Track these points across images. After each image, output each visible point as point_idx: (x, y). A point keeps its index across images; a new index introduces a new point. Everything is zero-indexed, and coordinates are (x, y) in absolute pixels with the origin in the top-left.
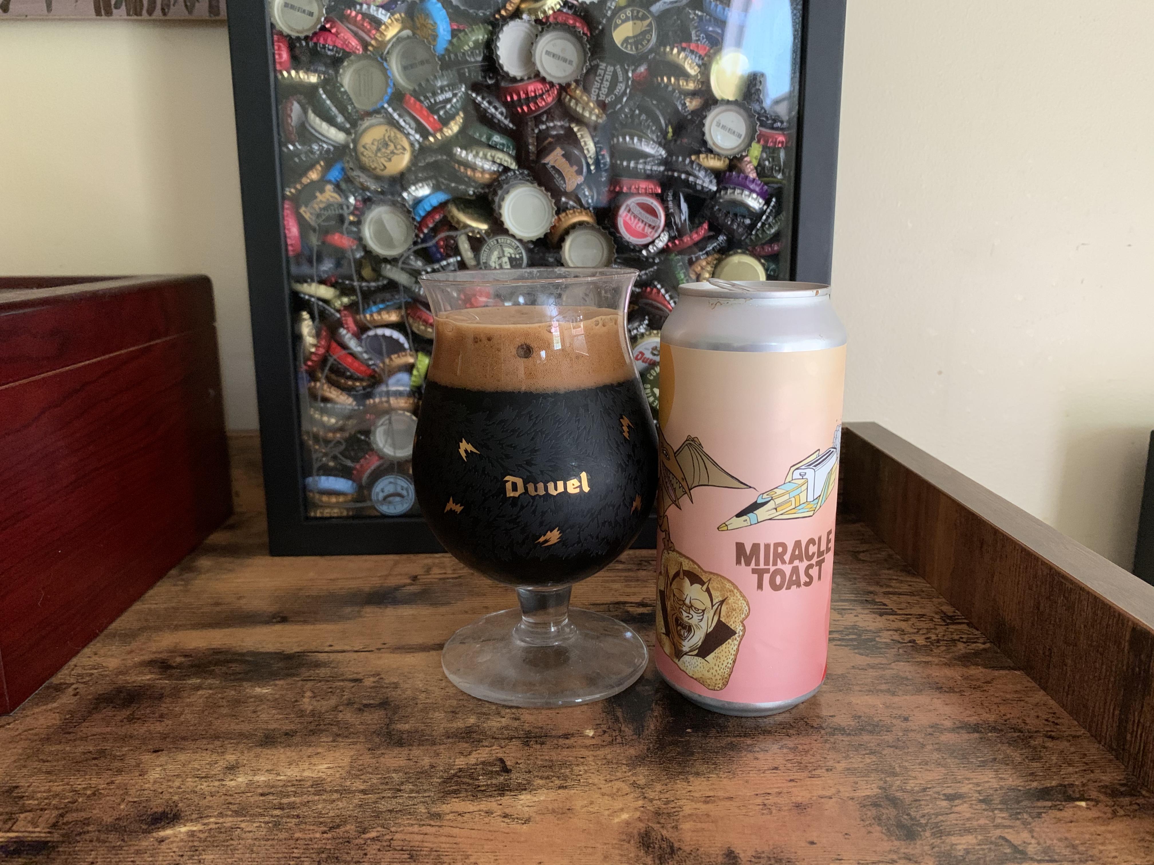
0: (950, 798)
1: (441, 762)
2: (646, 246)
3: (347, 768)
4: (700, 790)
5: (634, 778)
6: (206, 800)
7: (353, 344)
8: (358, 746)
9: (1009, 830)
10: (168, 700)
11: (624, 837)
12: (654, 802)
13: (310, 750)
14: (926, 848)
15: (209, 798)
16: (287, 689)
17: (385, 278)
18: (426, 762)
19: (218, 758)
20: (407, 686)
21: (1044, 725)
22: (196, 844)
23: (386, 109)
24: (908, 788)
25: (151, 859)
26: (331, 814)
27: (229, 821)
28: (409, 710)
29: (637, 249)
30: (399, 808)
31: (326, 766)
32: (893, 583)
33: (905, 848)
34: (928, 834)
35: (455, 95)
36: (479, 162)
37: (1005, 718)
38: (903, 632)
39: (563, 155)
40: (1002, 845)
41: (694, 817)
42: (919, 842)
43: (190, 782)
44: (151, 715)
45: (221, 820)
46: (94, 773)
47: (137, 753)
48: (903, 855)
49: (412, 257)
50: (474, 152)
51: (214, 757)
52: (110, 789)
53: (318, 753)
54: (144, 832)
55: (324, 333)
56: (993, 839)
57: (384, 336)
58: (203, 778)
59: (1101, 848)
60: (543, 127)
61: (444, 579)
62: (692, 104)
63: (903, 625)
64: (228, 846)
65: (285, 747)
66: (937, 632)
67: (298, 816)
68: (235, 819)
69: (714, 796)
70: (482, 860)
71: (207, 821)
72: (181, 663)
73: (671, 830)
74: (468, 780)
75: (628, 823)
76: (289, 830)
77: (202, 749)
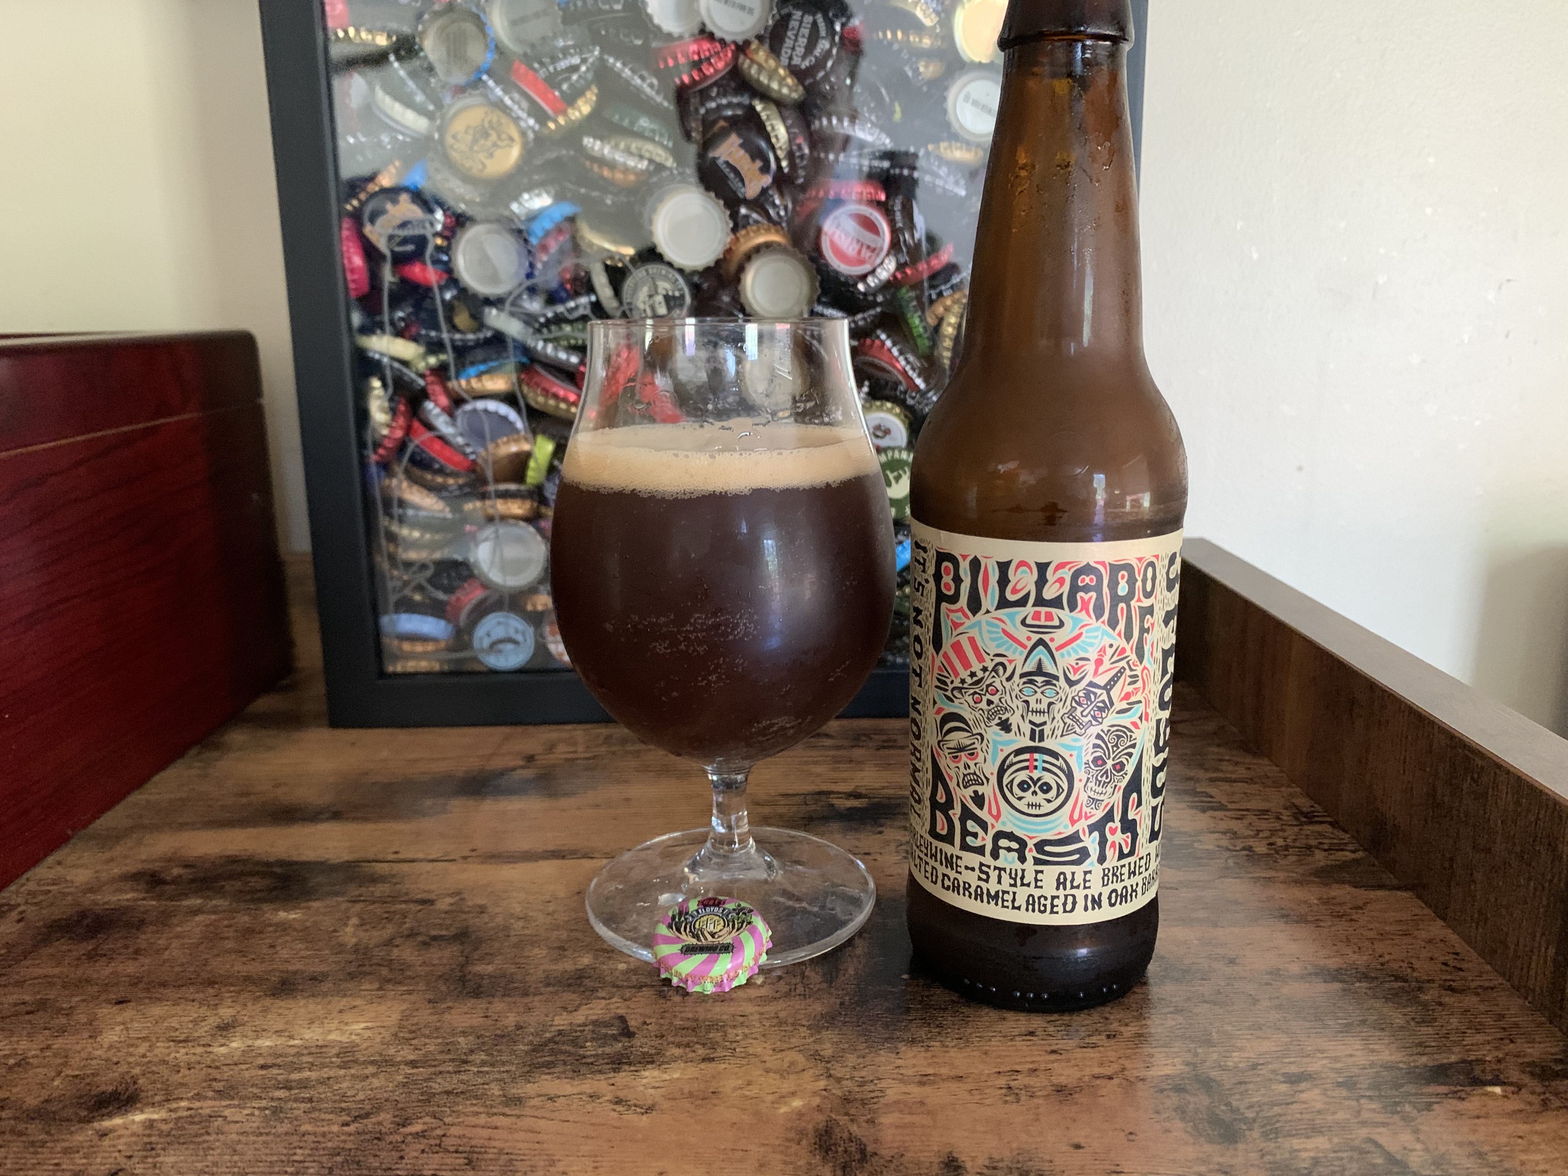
0: (1294, 1079)
1: (533, 1020)
2: (863, 278)
3: (394, 1030)
4: (914, 1066)
5: (818, 1047)
6: (180, 1075)
7: (442, 423)
8: (413, 998)
9: (1382, 1130)
10: (152, 928)
11: (792, 1135)
12: (844, 1083)
13: (344, 1002)
14: (1253, 1156)
15: (184, 1071)
16: (324, 914)
17: (489, 328)
18: (511, 1020)
19: (208, 1013)
20: (498, 910)
21: (1441, 970)
22: (153, 1139)
23: (485, 83)
24: (1230, 1064)
25: (84, 1161)
26: (361, 1096)
27: (207, 1107)
28: (497, 945)
29: (851, 282)
30: (462, 1088)
31: (363, 1025)
32: (1225, 766)
33: (1219, 1155)
34: (1256, 1134)
35: (584, 61)
36: (619, 157)
37: (1381, 960)
38: (1235, 835)
39: (742, 146)
40: (1369, 1152)
41: (902, 1106)
42: (1241, 1146)
43: (161, 1049)
44: (122, 951)
45: (197, 1104)
46: (25, 1033)
47: (91, 1005)
48: (1217, 1167)
49: (525, 297)
50: (613, 143)
51: (203, 1011)
52: (44, 1057)
53: (354, 1007)
54: (81, 1121)
55: (402, 408)
56: (1357, 1143)
57: (486, 411)
58: (180, 1042)
59: (1523, 1157)
60: (713, 105)
61: (573, 760)
62: (927, 70)
63: (1236, 825)
64: (199, 1143)
65: (308, 997)
66: (1286, 834)
67: (311, 1100)
68: (217, 1103)
69: (934, 1075)
70: (575, 1168)
71: (175, 1106)
72: (180, 876)
73: (864, 1124)
74: (568, 1048)
75: (800, 1114)
76: (291, 1120)
77: (186, 999)
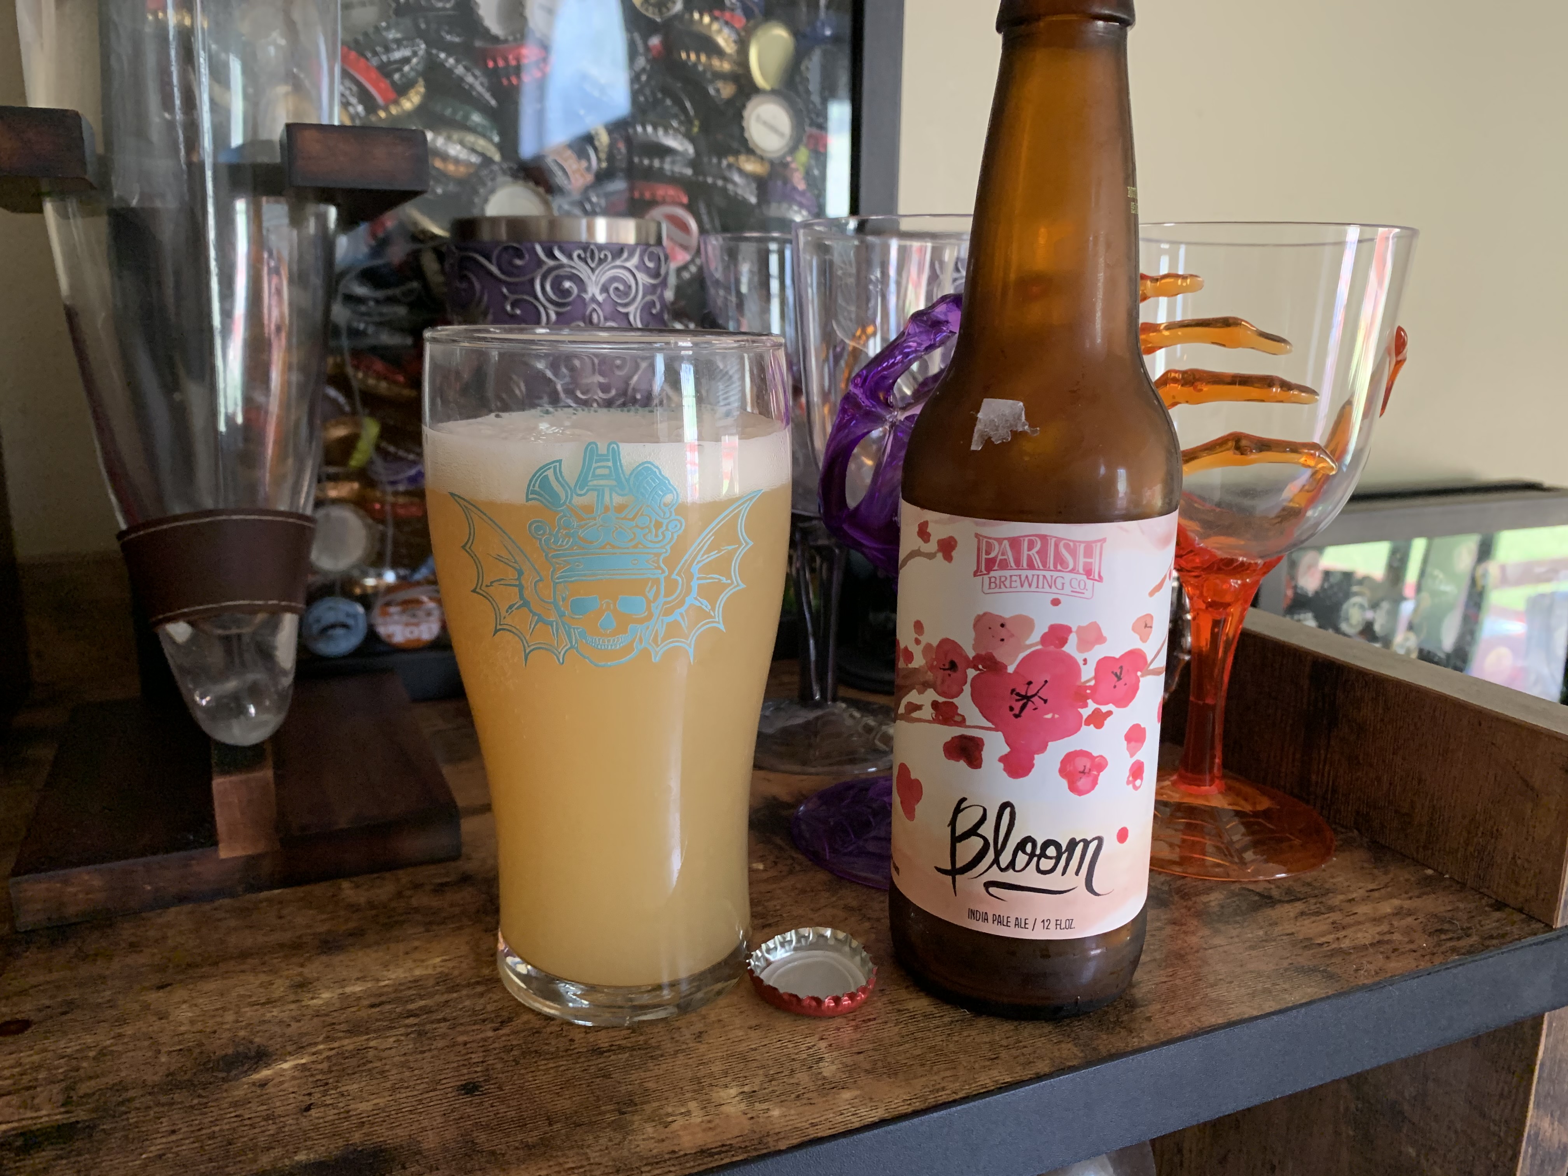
6: (293, 1027)
13: (402, 947)
15: (294, 1024)
19: (269, 978)
22: (319, 1077)
25: (265, 1107)
26: (489, 1008)
27: (348, 1044)
31: (439, 959)
35: (414, 54)
36: (452, 149)
43: (251, 1012)
44: (114, 947)
45: (336, 1045)
46: (78, 1029)
47: (131, 995)
50: (444, 134)
51: (263, 977)
52: (126, 1043)
53: (416, 948)
54: (226, 1080)
58: (263, 1004)
62: (726, 90)
64: (369, 1070)
67: (445, 1020)
68: (355, 1039)
71: (314, 1050)
76: (443, 1036)
77: (233, 972)
